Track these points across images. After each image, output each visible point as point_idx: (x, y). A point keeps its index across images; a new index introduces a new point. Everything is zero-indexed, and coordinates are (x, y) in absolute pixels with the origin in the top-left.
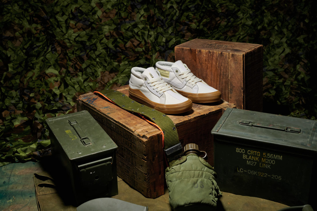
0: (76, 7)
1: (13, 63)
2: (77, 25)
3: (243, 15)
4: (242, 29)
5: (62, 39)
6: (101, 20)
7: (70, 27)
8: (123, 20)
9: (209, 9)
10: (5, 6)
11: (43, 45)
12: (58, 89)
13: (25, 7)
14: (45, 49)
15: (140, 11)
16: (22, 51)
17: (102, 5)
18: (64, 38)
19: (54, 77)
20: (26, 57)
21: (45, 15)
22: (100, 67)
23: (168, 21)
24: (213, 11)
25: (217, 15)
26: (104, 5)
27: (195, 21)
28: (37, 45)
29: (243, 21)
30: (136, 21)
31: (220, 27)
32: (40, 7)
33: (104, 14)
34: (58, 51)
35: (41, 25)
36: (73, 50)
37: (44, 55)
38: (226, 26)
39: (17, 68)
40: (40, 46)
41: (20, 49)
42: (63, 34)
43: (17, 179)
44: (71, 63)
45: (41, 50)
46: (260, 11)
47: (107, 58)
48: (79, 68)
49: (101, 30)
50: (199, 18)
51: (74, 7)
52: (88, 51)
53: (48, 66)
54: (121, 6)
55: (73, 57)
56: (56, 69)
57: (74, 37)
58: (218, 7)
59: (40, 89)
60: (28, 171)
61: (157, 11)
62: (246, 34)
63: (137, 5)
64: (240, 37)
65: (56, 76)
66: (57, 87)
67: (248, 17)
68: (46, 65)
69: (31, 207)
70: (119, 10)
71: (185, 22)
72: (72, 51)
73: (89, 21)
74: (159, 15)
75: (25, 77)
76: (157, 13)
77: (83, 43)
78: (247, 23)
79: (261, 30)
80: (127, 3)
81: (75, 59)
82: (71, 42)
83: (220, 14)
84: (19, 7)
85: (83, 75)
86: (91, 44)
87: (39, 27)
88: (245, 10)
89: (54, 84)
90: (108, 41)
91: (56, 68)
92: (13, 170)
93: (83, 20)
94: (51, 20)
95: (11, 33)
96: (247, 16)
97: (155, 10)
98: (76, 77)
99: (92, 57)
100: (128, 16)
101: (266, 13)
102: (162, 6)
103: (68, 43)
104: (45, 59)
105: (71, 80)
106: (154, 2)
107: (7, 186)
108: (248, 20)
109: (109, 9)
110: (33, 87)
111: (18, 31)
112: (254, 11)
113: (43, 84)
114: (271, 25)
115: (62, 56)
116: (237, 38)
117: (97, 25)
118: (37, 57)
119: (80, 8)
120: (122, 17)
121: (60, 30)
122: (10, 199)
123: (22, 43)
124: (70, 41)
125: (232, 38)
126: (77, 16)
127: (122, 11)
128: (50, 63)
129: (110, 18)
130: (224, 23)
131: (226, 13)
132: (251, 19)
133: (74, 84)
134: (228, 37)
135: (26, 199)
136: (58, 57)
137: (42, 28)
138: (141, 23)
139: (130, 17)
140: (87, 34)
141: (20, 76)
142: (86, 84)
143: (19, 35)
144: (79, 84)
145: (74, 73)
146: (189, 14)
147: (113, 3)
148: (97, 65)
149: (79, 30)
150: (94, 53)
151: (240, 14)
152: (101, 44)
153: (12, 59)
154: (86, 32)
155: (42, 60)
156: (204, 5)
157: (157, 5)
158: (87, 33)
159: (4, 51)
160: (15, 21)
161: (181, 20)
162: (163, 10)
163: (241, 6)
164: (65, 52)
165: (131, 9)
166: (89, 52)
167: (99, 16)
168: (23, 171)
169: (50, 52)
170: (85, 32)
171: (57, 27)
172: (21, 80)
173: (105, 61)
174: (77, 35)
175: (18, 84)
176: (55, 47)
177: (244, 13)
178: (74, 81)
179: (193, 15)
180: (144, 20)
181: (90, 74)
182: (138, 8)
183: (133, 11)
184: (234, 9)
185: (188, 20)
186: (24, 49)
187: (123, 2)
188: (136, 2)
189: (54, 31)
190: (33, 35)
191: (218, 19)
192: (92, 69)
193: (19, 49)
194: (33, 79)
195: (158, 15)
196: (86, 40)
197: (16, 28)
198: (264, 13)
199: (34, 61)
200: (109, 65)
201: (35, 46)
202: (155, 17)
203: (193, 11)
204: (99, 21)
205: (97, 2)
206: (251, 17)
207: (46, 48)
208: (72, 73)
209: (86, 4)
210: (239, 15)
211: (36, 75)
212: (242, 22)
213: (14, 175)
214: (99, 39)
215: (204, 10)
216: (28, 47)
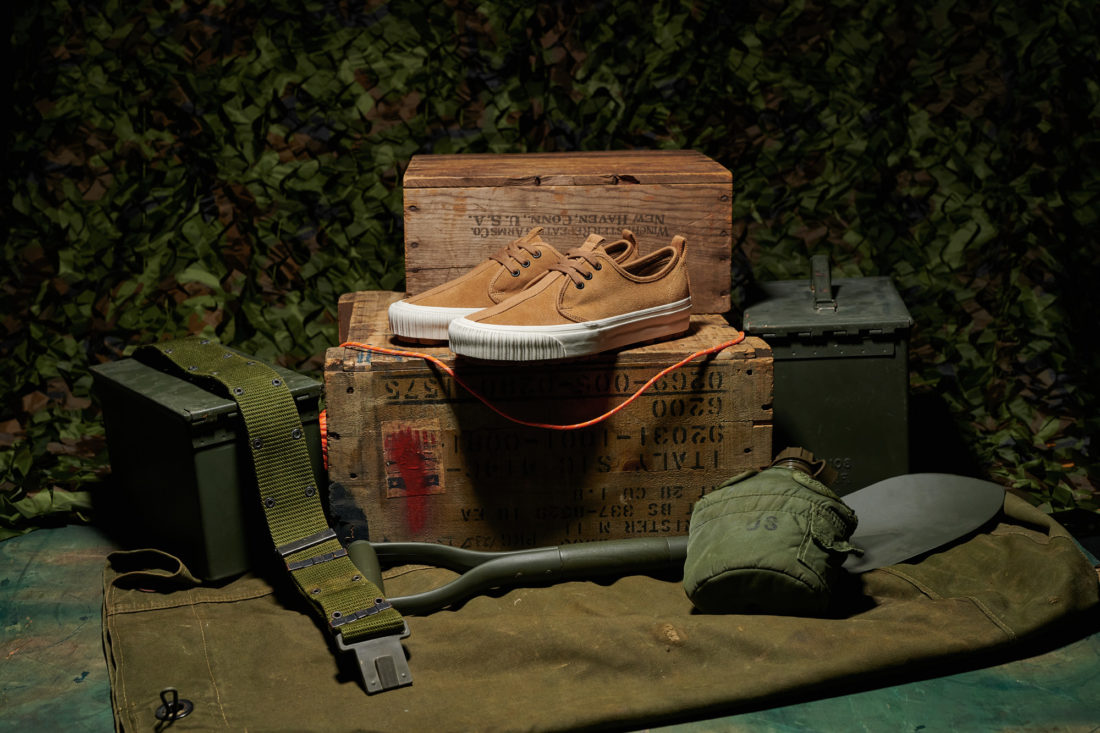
0: (290, 84)
1: (74, 252)
2: (291, 139)
3: (838, 122)
4: (835, 165)
5: (241, 180)
6: (369, 126)
7: (269, 144)
8: (442, 128)
9: (722, 96)
10: (61, 68)
11: (174, 196)
12: (214, 335)
13: (125, 78)
14: (180, 207)
15: (497, 98)
16: (108, 216)
17: (374, 77)
18: (248, 180)
19: (203, 294)
20: (119, 234)
21: (188, 100)
22: (362, 277)
23: (590, 136)
24: (739, 104)
25: (752, 117)
26: (381, 77)
27: (676, 130)
28: (156, 194)
29: (836, 140)
30: (484, 131)
31: (760, 156)
32: (174, 75)
33: (382, 107)
34: (225, 215)
35: (174, 132)
36: (275, 218)
37: (177, 228)
38: (780, 155)
39: (88, 269)
40: (166, 198)
41: (103, 209)
42: (246, 165)
43: (49, 573)
44: (265, 262)
45: (168, 212)
46: (893, 107)
47: (386, 249)
48: (290, 276)
49: (370, 159)
50: (687, 122)
51: (283, 81)
52: (324, 224)
53: (186, 262)
54: (436, 82)
55: (271, 241)
56: (211, 272)
57: (281, 177)
58: (753, 93)
59: (158, 335)
60: (85, 556)
61: (553, 104)
62: (846, 184)
63: (488, 79)
64: (826, 191)
65: (212, 292)
66: (211, 328)
67: (853, 128)
68: (180, 257)
69: (81, 646)
70: (430, 93)
71: (644, 133)
72: (272, 222)
73: (330, 127)
74: (562, 117)
75: (114, 300)
76: (553, 109)
77: (307, 197)
78: (849, 147)
79: (898, 168)
80: (455, 73)
81: (277, 247)
82: (270, 191)
83: (763, 115)
84: (107, 76)
85: (302, 299)
86: (332, 201)
87: (168, 138)
88: (843, 106)
89: (204, 317)
90: (390, 195)
91: (213, 269)
92: (38, 551)
93: (312, 125)
94: (208, 118)
95: (77, 155)
96: (849, 125)
97: (547, 102)
98: (279, 305)
99: (337, 245)
100: (458, 113)
101: (913, 113)
102: (571, 89)
103: (261, 195)
104: (178, 239)
105: (262, 314)
106: (546, 75)
107: (11, 592)
108: (855, 136)
109: (396, 91)
110: (134, 328)
111: (99, 153)
112: (875, 106)
113: (168, 317)
114: (932, 153)
115: (234, 232)
116: (817, 194)
117: (358, 142)
118: (155, 233)
119: (304, 86)
120: (438, 119)
121: (237, 153)
122: (15, 623)
123: (108, 189)
124: (266, 191)
125: (801, 195)
126: (294, 109)
127: (440, 99)
128: (194, 252)
129: (400, 118)
130: (773, 145)
131: (782, 113)
132: (865, 134)
133: (274, 327)
134: (788, 193)
135: (67, 625)
136: (220, 235)
137: (177, 141)
138: (499, 135)
139: (465, 118)
140: (321, 170)
141: (94, 295)
142: (310, 331)
143: (101, 164)
144: (288, 330)
145: (276, 292)
146: (655, 109)
147: (412, 71)
148: (352, 270)
149: (297, 155)
150: (343, 230)
151: (827, 117)
152: (367, 200)
153: (72, 236)
154: (320, 163)
155: (170, 244)
156: (708, 85)
157: (553, 84)
158: (323, 165)
159: (48, 212)
160: (93, 120)
161: (631, 128)
162: (574, 99)
163: (831, 93)
164: (246, 221)
165: (468, 91)
166: (327, 227)
167: (365, 113)
168: (72, 555)
169: (196, 215)
170: (315, 163)
171: (226, 142)
172: (98, 307)
173: (380, 257)
174: (289, 170)
175: (85, 320)
176: (213, 201)
177: (840, 115)
178: (273, 317)
179: (668, 113)
180: (510, 126)
181: (325, 298)
182: (492, 90)
183: (474, 97)
184: (808, 101)
185: (651, 128)
186: (114, 207)
187: (444, 69)
188: (486, 70)
189: (214, 154)
190: (144, 167)
191: (753, 130)
192: (336, 283)
193: (99, 208)
194: (138, 303)
195: (557, 115)
196: (320, 190)
197: (93, 141)
198: (908, 116)
199: (144, 244)
200: (392, 269)
201: (150, 198)
202: (545, 122)
203: (669, 99)
204: (363, 128)
205: (358, 67)
206: (866, 128)
207: (184, 204)
208: (269, 294)
209: (322, 72)
210: (826, 121)
211: (146, 290)
212: (835, 144)
213: (40, 566)
214: (359, 185)
215: (706, 99)
216: (126, 203)
